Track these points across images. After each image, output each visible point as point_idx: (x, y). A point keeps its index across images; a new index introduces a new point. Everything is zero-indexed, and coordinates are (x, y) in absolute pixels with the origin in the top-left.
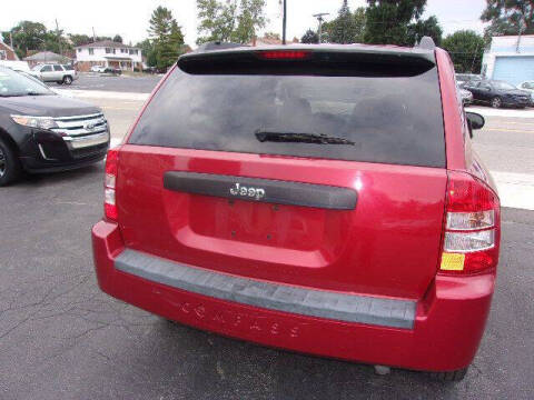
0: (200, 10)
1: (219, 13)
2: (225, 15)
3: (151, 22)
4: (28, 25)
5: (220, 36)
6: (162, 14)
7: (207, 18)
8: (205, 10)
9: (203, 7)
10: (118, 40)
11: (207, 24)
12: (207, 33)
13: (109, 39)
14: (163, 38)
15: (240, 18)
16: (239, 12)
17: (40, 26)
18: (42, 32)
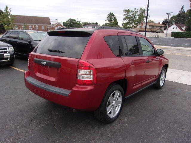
0: (124, 13)
1: (131, 14)
2: (133, 14)
3: (107, 18)
4: (71, 20)
5: (130, 22)
6: (111, 15)
7: (126, 16)
8: (126, 13)
9: (125, 12)
10: (96, 24)
11: (126, 18)
12: (126, 21)
13: (94, 23)
14: (111, 23)
15: (139, 15)
16: (138, 13)
17: (74, 20)
18: (75, 22)
